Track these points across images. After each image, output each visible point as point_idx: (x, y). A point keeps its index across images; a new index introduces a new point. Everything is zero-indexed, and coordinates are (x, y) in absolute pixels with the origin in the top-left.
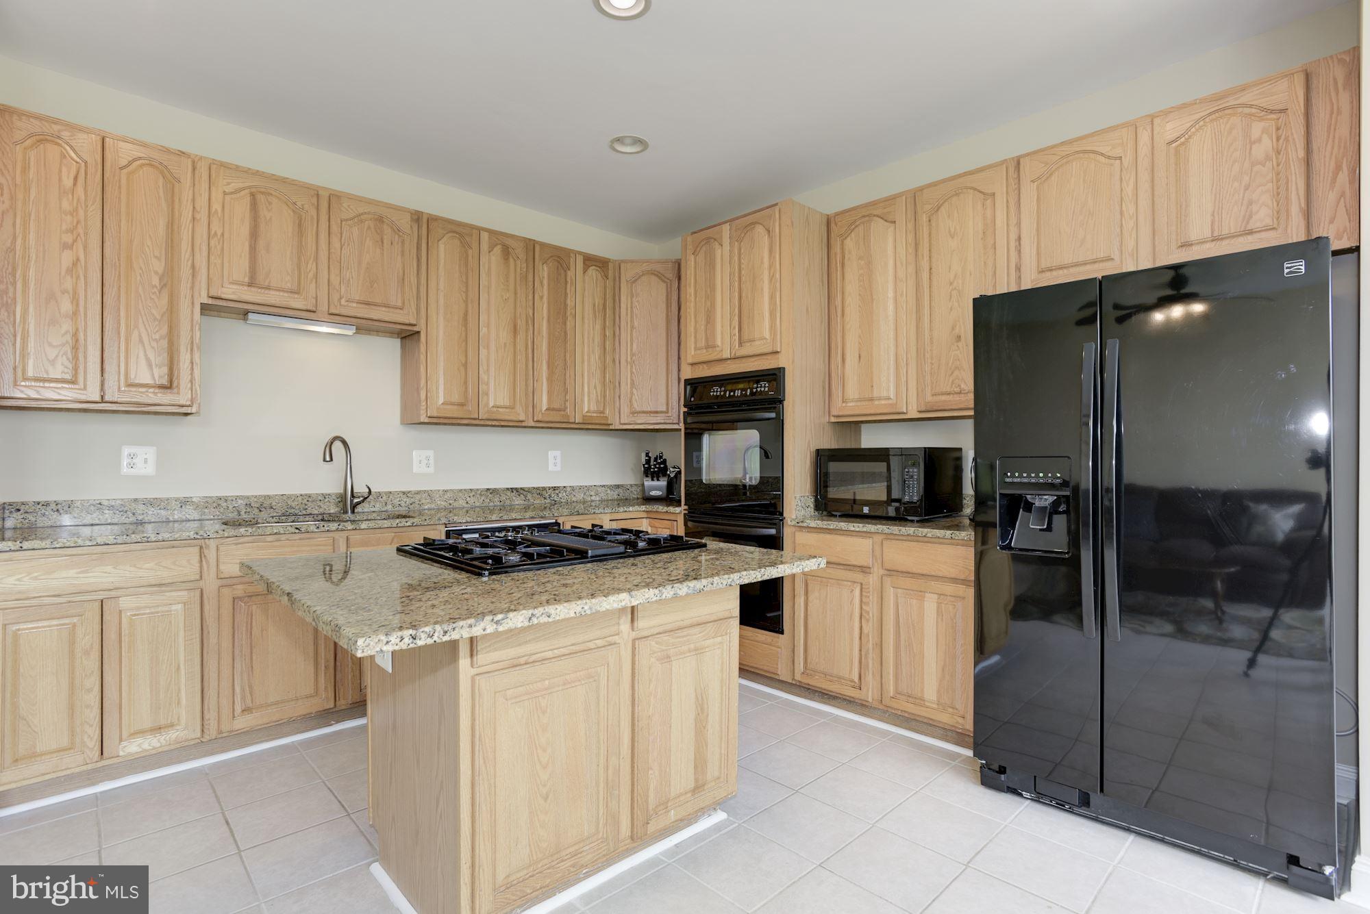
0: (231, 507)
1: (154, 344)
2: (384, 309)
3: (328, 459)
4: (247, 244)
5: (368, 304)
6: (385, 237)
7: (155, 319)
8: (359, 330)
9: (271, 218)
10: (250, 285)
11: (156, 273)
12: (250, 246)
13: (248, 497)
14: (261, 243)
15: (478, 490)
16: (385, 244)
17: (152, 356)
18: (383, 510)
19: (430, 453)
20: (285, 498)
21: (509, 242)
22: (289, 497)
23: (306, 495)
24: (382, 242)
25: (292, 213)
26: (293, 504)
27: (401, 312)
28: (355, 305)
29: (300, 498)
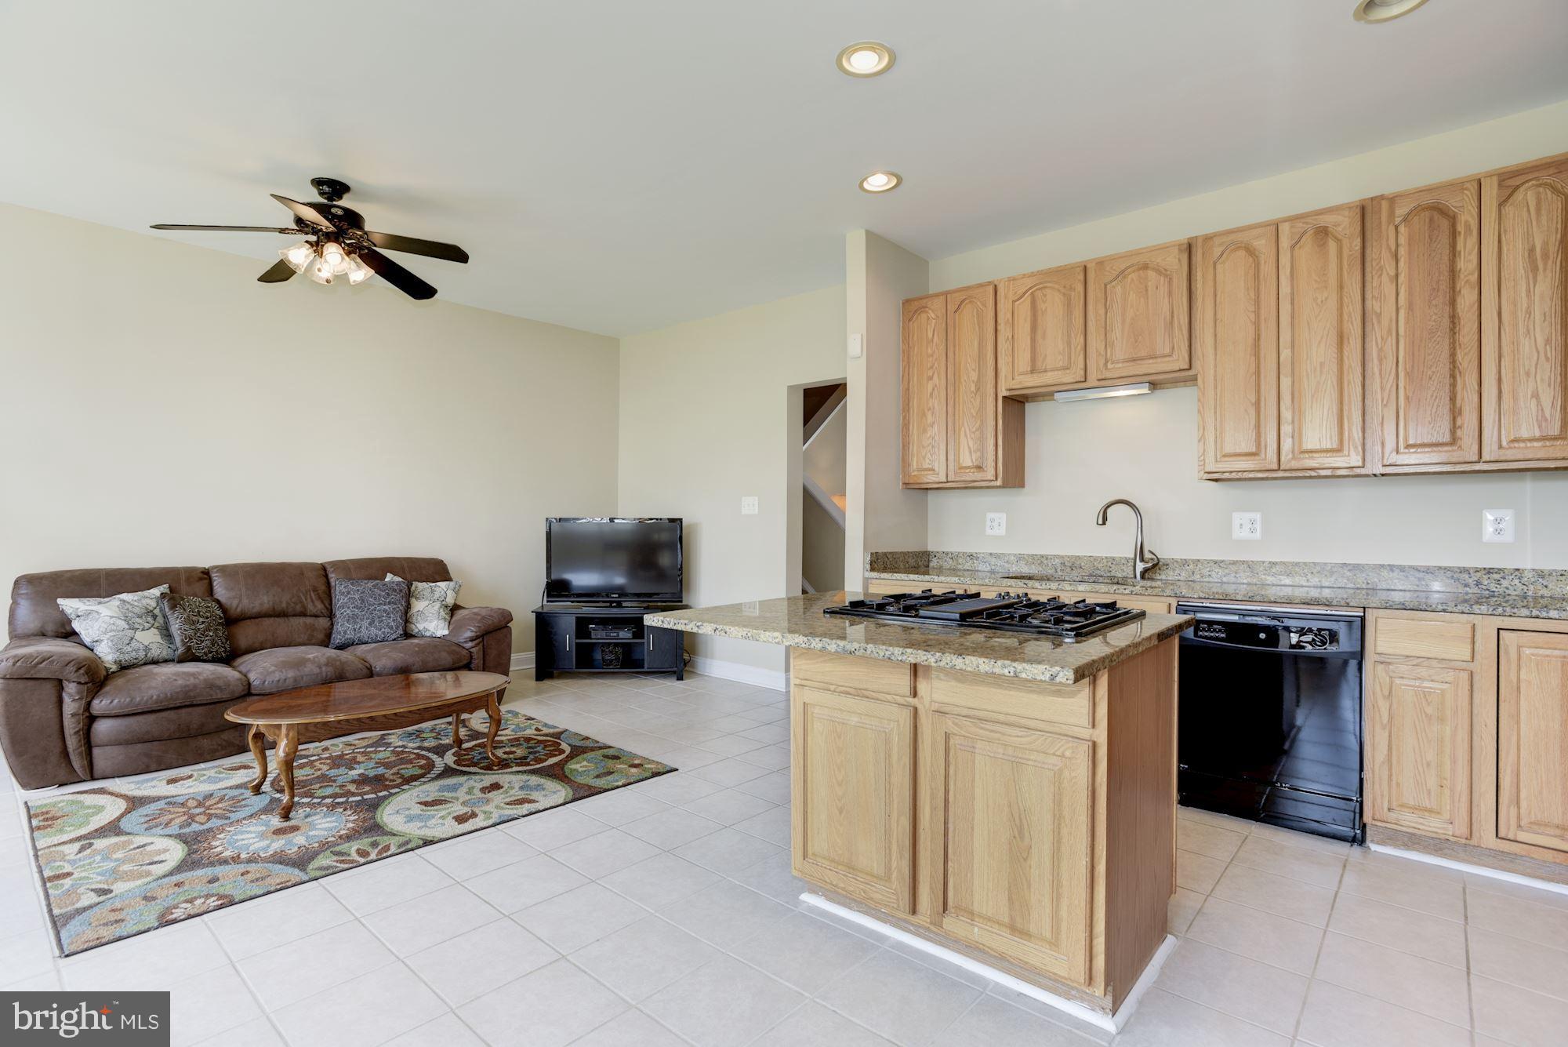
0: (1050, 565)
1: (973, 436)
2: (1151, 361)
3: (1100, 522)
4: (1029, 338)
5: (1134, 360)
6: (1150, 283)
7: (973, 416)
8: (1154, 385)
9: (1046, 310)
10: (1032, 372)
11: (973, 381)
12: (1031, 338)
13: (1063, 557)
14: (1039, 332)
16: (1150, 293)
17: (971, 443)
18: (1190, 579)
19: (1258, 516)
20: (1092, 559)
21: (1328, 220)
22: (1096, 559)
23: (1111, 557)
24: (1147, 290)
25: (1062, 297)
26: (1100, 566)
27: (1170, 359)
28: (1120, 365)
29: (1105, 561)
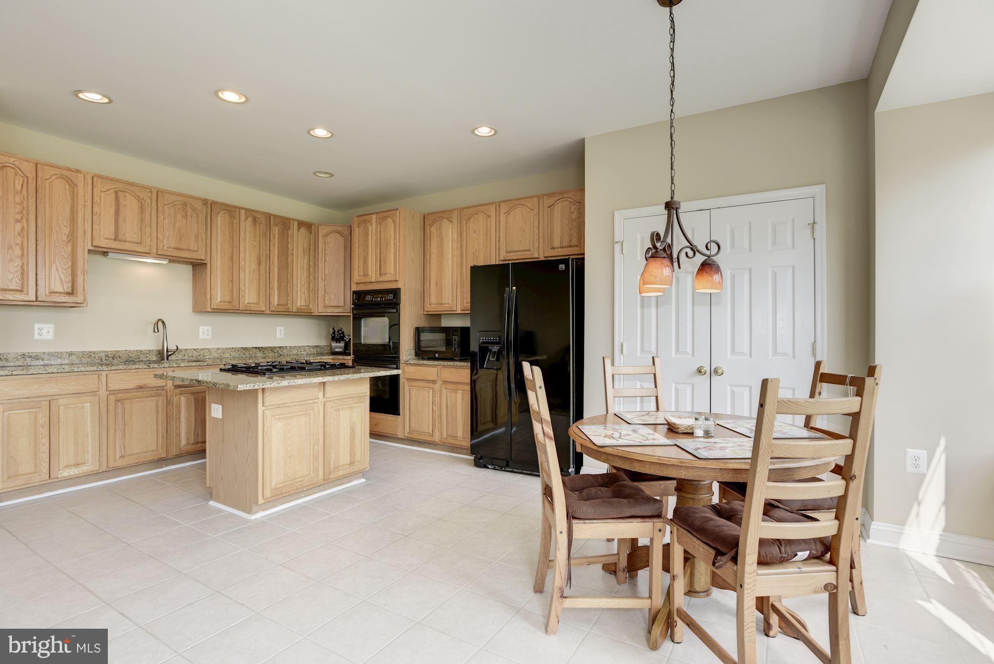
0: (97, 357)
1: (64, 271)
2: (187, 252)
3: (156, 331)
4: (113, 218)
5: (178, 249)
6: (188, 213)
7: (65, 258)
8: (170, 261)
9: (126, 204)
10: (115, 240)
11: (65, 234)
12: (115, 219)
13: (106, 352)
14: (121, 218)
15: (237, 348)
16: (188, 218)
17: (62, 277)
18: (183, 358)
19: (210, 328)
20: (127, 352)
21: (257, 215)
22: (130, 352)
23: (139, 350)
24: (187, 216)
25: (137, 202)
26: (132, 356)
27: (197, 253)
28: (171, 250)
29: (136, 352)
